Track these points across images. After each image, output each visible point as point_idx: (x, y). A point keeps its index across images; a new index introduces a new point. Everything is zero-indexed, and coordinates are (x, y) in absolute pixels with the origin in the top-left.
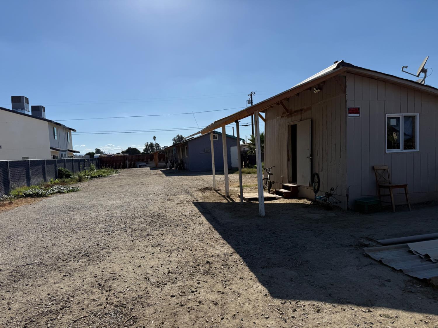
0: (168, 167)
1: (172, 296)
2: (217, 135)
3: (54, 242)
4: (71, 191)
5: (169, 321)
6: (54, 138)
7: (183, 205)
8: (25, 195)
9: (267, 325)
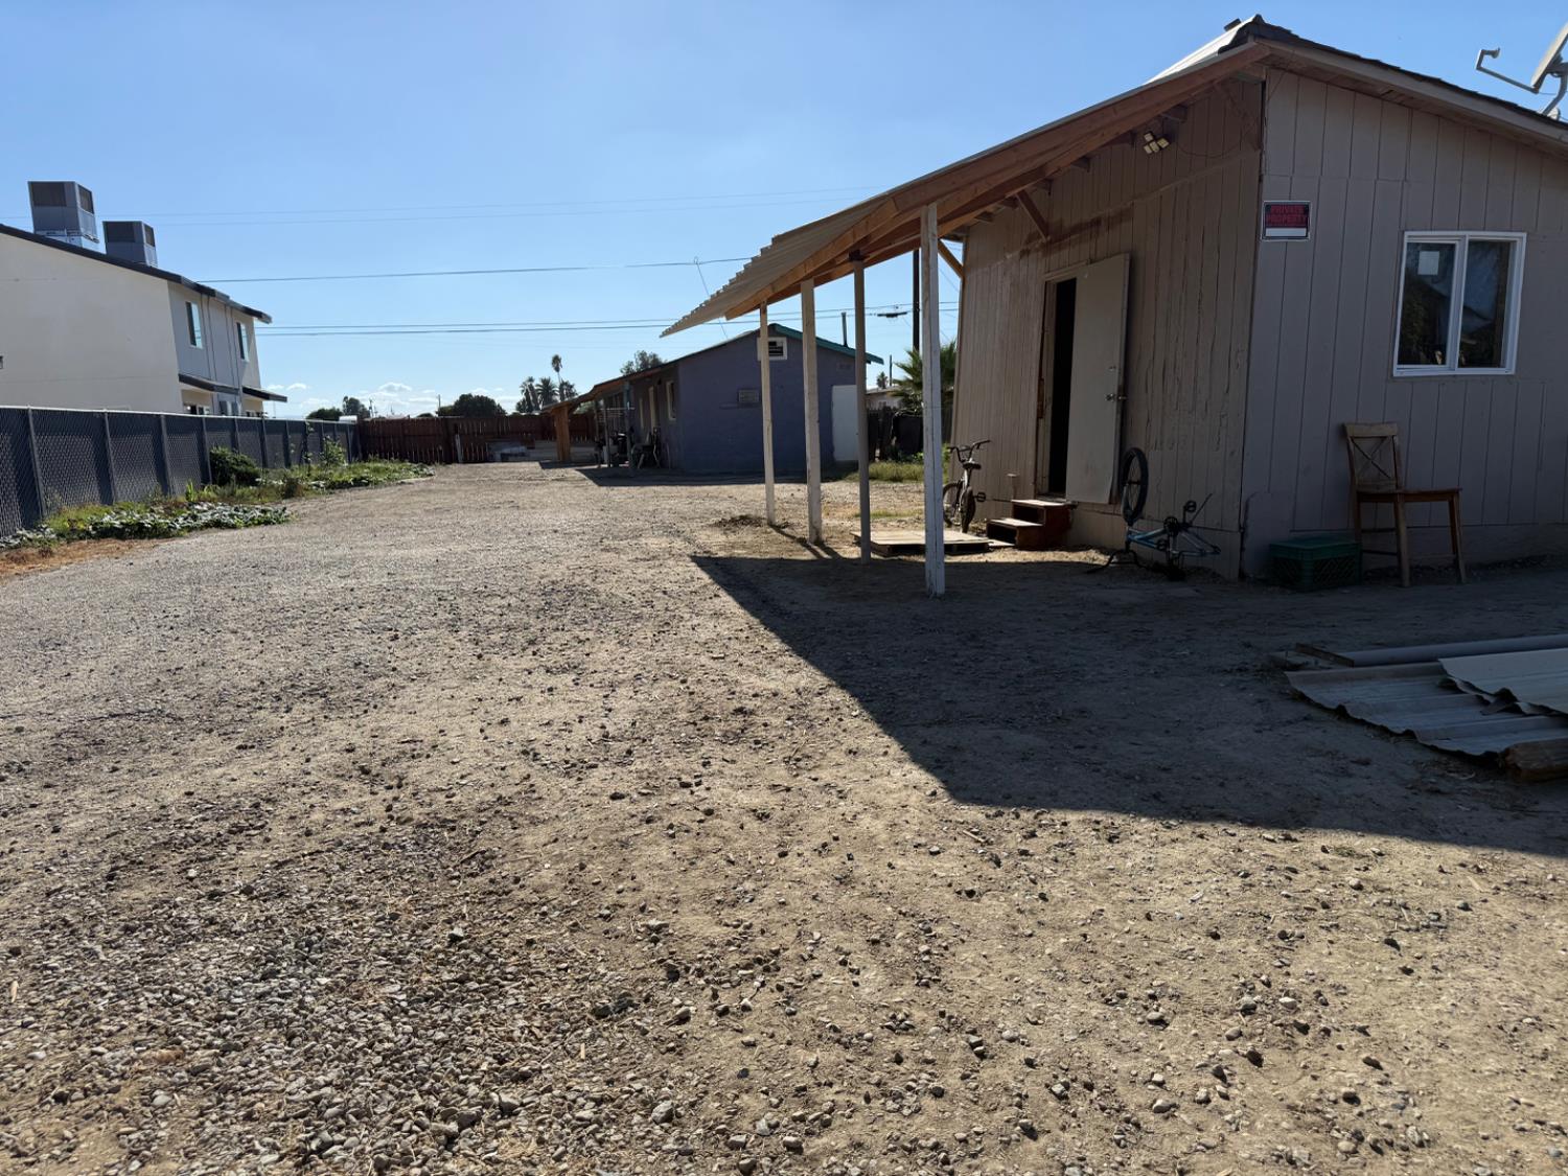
0: (606, 460)
1: (615, 797)
2: (784, 340)
3: (201, 657)
4: (259, 523)
5: (602, 863)
6: (194, 343)
7: (657, 563)
8: (94, 529)
9: (935, 871)
